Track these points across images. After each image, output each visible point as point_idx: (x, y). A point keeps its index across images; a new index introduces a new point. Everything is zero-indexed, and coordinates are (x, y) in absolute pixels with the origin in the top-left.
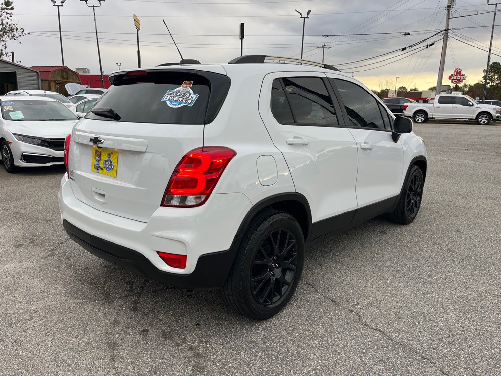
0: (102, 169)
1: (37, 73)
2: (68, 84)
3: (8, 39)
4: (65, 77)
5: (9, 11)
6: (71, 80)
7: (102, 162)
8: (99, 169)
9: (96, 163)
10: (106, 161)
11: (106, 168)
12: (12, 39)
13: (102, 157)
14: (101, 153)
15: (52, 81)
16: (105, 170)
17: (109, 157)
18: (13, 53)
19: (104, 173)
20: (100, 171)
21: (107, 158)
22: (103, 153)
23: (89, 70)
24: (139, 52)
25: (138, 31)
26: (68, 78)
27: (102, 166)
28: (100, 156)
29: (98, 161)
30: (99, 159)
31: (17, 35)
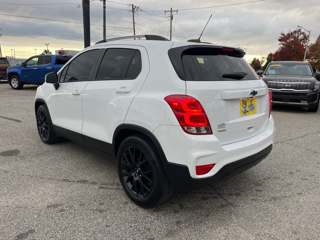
0: (248, 112)
7: (247, 107)
8: (246, 112)
9: (243, 109)
10: (250, 105)
11: (250, 110)
13: (247, 104)
14: (246, 102)
16: (250, 111)
17: (251, 103)
19: (249, 114)
20: (247, 113)
21: (250, 104)
22: (247, 101)
27: (248, 109)
28: (245, 104)
29: (244, 107)
30: (245, 106)
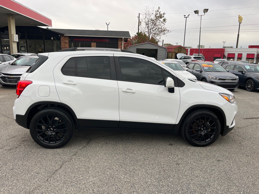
1: (166, 49)
2: (178, 54)
3: (162, 34)
4: (180, 50)
5: (164, 23)
6: (182, 52)
12: (163, 34)
15: (173, 52)
18: (163, 40)
23: (204, 46)
24: (238, 35)
25: (240, 23)
26: (181, 51)
31: (166, 33)
